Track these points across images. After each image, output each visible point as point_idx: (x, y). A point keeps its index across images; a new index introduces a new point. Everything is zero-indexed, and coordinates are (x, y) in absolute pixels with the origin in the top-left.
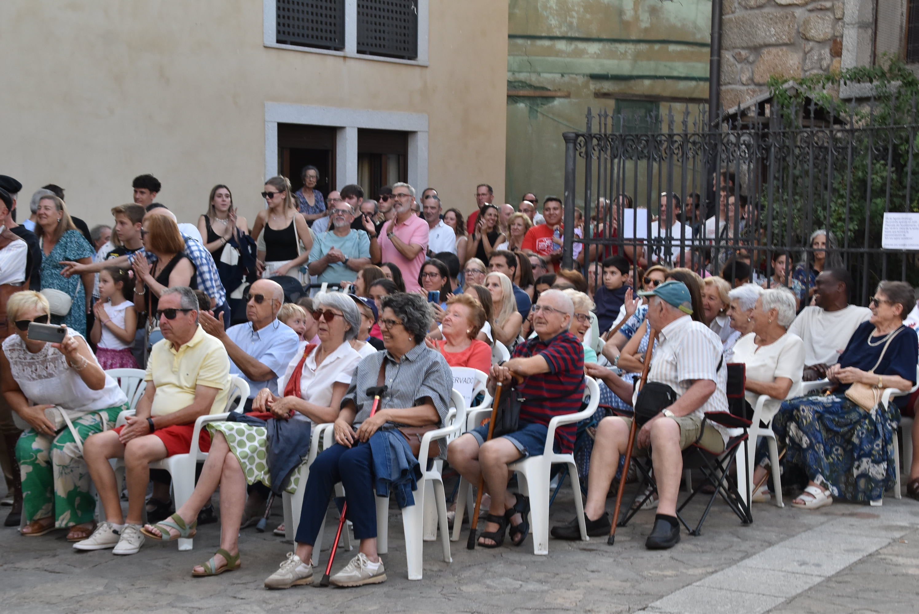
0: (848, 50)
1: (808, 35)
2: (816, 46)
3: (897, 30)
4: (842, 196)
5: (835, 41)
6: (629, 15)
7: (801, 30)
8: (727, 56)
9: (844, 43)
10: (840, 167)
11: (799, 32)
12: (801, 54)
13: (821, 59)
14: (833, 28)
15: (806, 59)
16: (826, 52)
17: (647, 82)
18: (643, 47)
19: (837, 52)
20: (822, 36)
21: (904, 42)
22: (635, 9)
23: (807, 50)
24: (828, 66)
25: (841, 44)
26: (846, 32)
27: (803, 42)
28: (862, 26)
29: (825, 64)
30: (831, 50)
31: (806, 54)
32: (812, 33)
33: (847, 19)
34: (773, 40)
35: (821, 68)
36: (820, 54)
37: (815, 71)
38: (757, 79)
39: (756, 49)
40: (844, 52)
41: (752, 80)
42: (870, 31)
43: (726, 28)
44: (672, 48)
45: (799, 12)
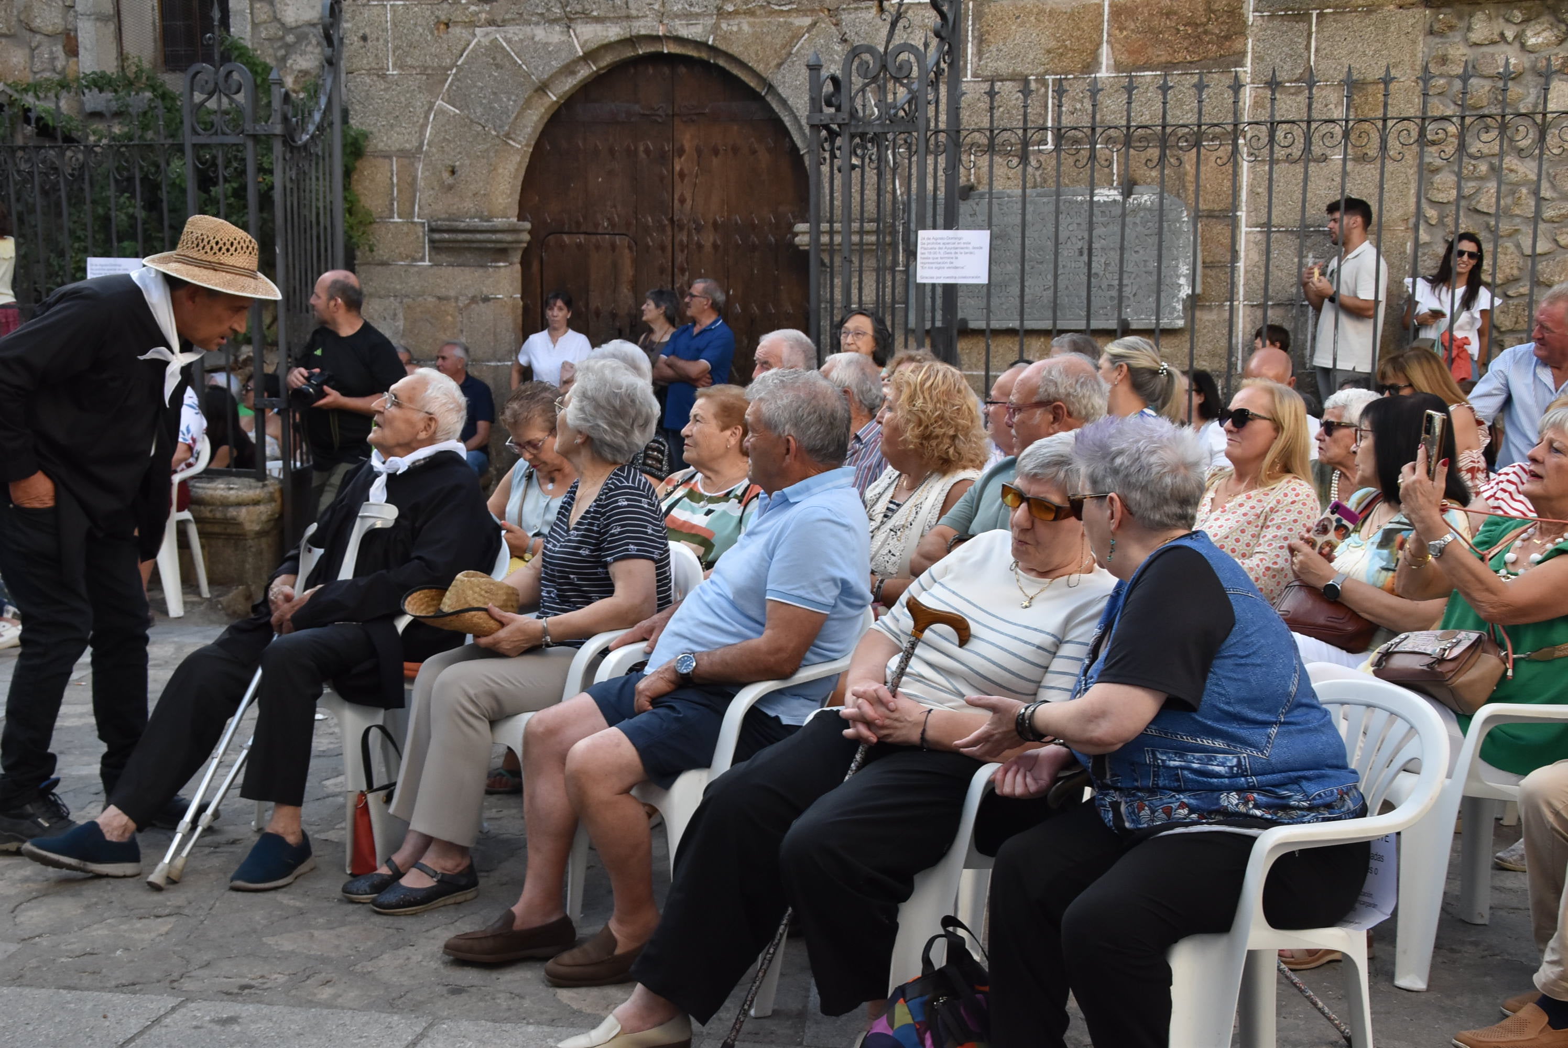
0: (86, 49)
1: (33, 25)
2: (45, 39)
3: (150, 28)
4: (79, 239)
5: (68, 35)
7: (22, 18)
9: (80, 39)
10: (76, 200)
11: (21, 21)
12: (27, 51)
13: (53, 59)
14: (64, 18)
15: (32, 57)
16: (59, 50)
19: (72, 50)
20: (50, 28)
21: (159, 44)
23: (33, 45)
24: (64, 68)
25: (76, 38)
26: (80, 25)
27: (28, 34)
28: (101, 18)
29: (59, 65)
30: (64, 47)
31: (33, 50)
32: (38, 23)
33: (79, 8)
35: (54, 70)
36: (51, 52)
37: (47, 75)
40: (81, 51)
42: (112, 27)
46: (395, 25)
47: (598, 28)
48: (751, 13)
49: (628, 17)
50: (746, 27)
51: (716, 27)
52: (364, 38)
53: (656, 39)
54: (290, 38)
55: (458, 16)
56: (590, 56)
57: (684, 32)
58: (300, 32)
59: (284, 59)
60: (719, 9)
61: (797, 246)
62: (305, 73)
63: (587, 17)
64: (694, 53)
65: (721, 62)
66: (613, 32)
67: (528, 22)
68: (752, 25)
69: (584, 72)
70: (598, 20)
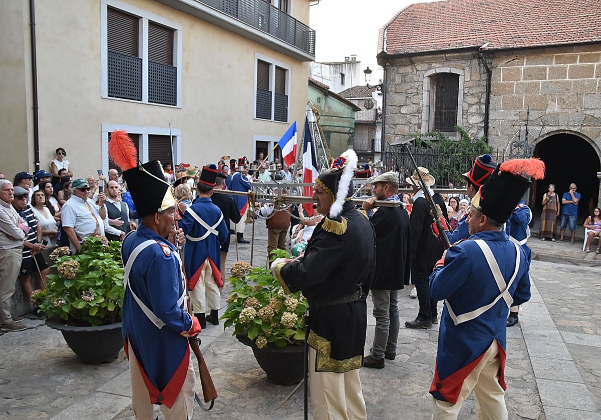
0: (422, 128)
2: (414, 126)
5: (419, 125)
6: (323, 109)
8: (387, 126)
11: (408, 121)
13: (415, 129)
14: (419, 121)
15: (410, 129)
16: (416, 127)
17: (327, 127)
18: (326, 117)
19: (420, 128)
20: (415, 123)
21: (434, 126)
22: (324, 107)
23: (410, 126)
25: (421, 125)
26: (422, 122)
27: (409, 124)
28: (427, 121)
29: (416, 131)
30: (418, 127)
32: (412, 122)
33: (423, 119)
34: (400, 123)
37: (413, 132)
38: (396, 133)
39: (395, 125)
41: (394, 133)
42: (428, 123)
43: (386, 118)
44: (334, 118)
45: (408, 116)
46: (501, 125)
47: (551, 127)
48: (590, 126)
49: (559, 126)
50: (588, 129)
51: (581, 128)
52: (494, 128)
53: (566, 130)
54: (471, 126)
55: (517, 124)
56: (548, 134)
57: (573, 130)
58: (473, 125)
59: (469, 130)
60: (582, 125)
61: (597, 177)
62: (473, 134)
63: (549, 125)
64: (574, 134)
65: (580, 136)
66: (555, 129)
67: (534, 126)
68: (590, 128)
69: (546, 137)
70: (551, 126)
